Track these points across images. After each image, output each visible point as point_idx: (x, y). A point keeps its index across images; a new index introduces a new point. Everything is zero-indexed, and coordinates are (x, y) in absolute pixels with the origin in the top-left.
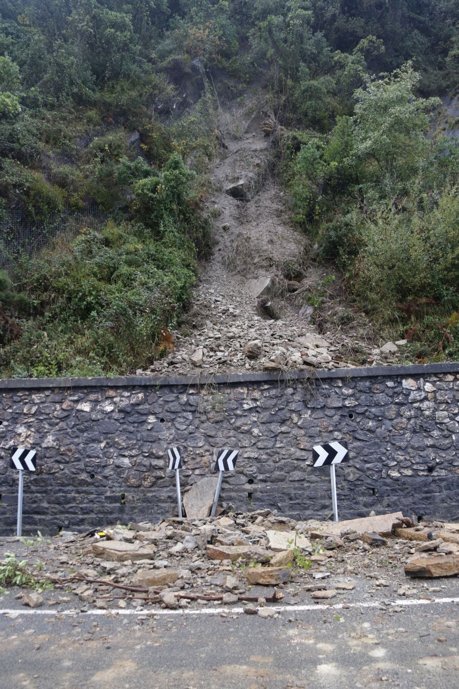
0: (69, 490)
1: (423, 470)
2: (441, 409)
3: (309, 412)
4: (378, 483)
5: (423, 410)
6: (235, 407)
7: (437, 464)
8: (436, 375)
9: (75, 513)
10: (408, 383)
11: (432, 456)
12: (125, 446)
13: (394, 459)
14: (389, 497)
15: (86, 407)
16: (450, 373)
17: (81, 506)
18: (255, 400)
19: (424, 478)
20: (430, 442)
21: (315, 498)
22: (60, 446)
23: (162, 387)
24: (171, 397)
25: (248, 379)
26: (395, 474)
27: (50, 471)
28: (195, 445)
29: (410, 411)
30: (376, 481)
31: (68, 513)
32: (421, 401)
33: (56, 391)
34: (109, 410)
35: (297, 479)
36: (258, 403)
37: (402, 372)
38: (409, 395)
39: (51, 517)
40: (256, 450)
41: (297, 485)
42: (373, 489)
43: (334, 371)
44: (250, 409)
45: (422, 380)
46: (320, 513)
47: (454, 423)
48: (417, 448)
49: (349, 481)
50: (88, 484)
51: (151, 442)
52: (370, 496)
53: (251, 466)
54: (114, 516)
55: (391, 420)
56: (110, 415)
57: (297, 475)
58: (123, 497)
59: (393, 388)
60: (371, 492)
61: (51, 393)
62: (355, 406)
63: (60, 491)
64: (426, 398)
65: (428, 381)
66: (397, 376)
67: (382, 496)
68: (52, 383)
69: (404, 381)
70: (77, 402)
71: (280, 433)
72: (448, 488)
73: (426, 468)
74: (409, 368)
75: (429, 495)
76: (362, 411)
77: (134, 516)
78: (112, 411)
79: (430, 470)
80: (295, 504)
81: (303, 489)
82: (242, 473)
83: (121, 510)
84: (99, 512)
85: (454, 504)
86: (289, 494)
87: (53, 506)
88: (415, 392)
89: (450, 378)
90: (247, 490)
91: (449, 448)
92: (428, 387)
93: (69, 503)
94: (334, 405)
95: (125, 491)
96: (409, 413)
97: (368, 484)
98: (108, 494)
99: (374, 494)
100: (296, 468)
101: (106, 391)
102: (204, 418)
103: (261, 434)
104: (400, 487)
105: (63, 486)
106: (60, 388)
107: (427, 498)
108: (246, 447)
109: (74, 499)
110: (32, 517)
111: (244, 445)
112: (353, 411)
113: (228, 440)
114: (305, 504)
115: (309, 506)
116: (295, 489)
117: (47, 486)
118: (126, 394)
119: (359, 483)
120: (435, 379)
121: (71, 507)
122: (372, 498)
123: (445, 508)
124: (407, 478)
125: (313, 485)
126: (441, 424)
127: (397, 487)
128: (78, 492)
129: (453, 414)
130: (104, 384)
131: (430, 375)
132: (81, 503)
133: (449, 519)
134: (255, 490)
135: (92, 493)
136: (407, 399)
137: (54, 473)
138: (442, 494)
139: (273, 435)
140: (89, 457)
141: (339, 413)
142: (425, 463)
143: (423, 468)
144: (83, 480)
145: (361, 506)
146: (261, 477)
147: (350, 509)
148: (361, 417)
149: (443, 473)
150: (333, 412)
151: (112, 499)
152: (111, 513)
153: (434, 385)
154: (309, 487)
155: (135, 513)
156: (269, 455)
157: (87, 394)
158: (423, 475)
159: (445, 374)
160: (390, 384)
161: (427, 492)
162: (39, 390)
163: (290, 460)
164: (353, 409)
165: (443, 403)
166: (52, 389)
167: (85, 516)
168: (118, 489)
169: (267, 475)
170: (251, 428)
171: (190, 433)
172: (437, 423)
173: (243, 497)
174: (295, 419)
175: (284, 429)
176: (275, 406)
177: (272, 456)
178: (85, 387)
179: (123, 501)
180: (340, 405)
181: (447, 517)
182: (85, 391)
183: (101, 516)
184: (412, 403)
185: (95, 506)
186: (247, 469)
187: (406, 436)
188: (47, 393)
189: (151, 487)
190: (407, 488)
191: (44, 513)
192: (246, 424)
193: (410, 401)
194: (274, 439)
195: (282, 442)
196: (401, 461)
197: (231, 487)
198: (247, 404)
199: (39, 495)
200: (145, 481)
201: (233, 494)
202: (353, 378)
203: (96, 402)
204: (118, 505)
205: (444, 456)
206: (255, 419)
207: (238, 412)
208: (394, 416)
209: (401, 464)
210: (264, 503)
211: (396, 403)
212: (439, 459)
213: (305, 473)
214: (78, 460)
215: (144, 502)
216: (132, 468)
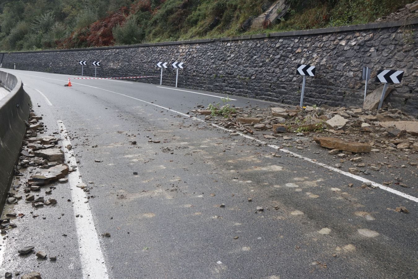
0: (324, 87)
9: (324, 99)
12: (354, 65)
15: (343, 43)
17: (327, 95)
22: (327, 64)
23: (383, 29)
28: (388, 66)
31: (322, 98)
33: (334, 34)
34: (353, 45)
39: (315, 99)
50: (333, 85)
53: (414, 82)
56: (353, 47)
58: (345, 93)
61: (331, 36)
63: (321, 87)
68: (332, 30)
70: (341, 40)
77: (346, 104)
78: (355, 45)
82: (407, 85)
83: (342, 100)
84: (333, 100)
87: (317, 94)
90: (405, 96)
93: (323, 93)
95: (346, 90)
98: (339, 91)
101: (356, 33)
102: (400, 49)
105: (323, 85)
106: (336, 33)
109: (325, 91)
110: (308, 99)
117: (317, 84)
118: (364, 34)
121: (323, 96)
128: (328, 89)
130: (355, 29)
132: (328, 94)
134: (410, 97)
135: (333, 90)
137: (321, 78)
140: (337, 70)
144: (331, 82)
146: (417, 89)
151: (340, 94)
152: (338, 101)
155: (348, 102)
157: (347, 35)
162: (326, 34)
166: (332, 33)
167: (328, 101)
168: (344, 89)
171: (388, 59)
173: (402, 101)
178: (346, 31)
179: (344, 95)
182: (346, 34)
183: (333, 102)
185: (332, 96)
186: (411, 83)
188: (329, 36)
189: (359, 89)
191: (313, 97)
197: (397, 94)
199: (313, 88)
200: (357, 85)
201: (397, 98)
203: (349, 40)
204: (342, 97)
210: (412, 106)
214: (332, 72)
215: (353, 97)
216: (353, 78)
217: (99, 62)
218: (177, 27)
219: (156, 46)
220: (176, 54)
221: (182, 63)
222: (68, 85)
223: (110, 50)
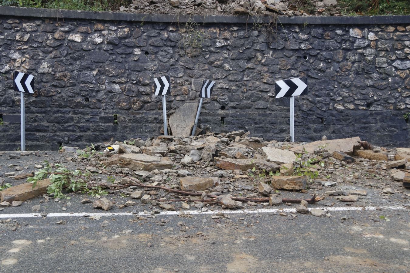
0: (66, 111)
1: (363, 105)
2: (381, 55)
3: (271, 52)
4: (326, 114)
5: (366, 56)
6: (210, 45)
7: (375, 101)
8: (379, 26)
9: (73, 131)
10: (354, 32)
11: (371, 94)
12: (115, 74)
13: (340, 95)
14: (334, 126)
15: (77, 38)
16: (392, 25)
17: (78, 125)
18: (226, 39)
19: (363, 112)
20: (369, 82)
21: (275, 123)
22: (55, 72)
23: (146, 23)
24: (154, 33)
25: (220, 21)
26: (340, 107)
27: (48, 94)
28: (176, 76)
29: (355, 56)
30: (324, 112)
31: (67, 130)
32: (365, 48)
33: (47, 21)
34: (99, 42)
35: (261, 107)
36: (229, 42)
37: (350, 22)
38: (354, 42)
39: (52, 134)
40: (227, 82)
41: (261, 112)
42: (322, 119)
43: (293, 18)
44: (222, 47)
45: (366, 30)
46: (279, 136)
47: (391, 68)
48: (359, 87)
49: (303, 111)
50: (85, 106)
51: (138, 71)
52: (319, 124)
53: (223, 95)
54: (109, 133)
55: (339, 62)
56: (99, 46)
57: (261, 104)
58: (116, 118)
59: (342, 35)
60: (320, 120)
61: (42, 23)
62: (310, 49)
63: (58, 111)
64: (369, 46)
65: (371, 31)
66: (346, 25)
67: (328, 125)
68: (42, 13)
69: (351, 30)
70: (68, 32)
71: (247, 68)
72: (382, 121)
73: (366, 103)
74: (357, 18)
75: (366, 125)
76: (315, 54)
77: (125, 134)
78: (102, 43)
79: (369, 105)
80: (260, 127)
81: (266, 115)
82: (216, 100)
83: (115, 129)
84: (95, 130)
85: (386, 133)
86: (254, 119)
87: (52, 124)
88: (360, 40)
89: (392, 29)
90: (221, 114)
91: (386, 88)
92: (371, 36)
93: (67, 122)
94: (292, 48)
95: (117, 113)
96: (354, 58)
97: (318, 114)
98: (103, 115)
99: (322, 122)
100: (260, 98)
101: (94, 24)
102: (182, 52)
103: (231, 69)
104: (343, 118)
105: (61, 108)
106: (50, 19)
107: (365, 128)
108: (219, 79)
109: (72, 119)
110: (34, 134)
111: (217, 77)
112: (307, 54)
113: (204, 73)
114: (267, 128)
115: (270, 130)
116: (259, 115)
117: (46, 107)
118: (114, 28)
119: (311, 113)
120: (378, 29)
121: (70, 126)
122: (320, 125)
123: (379, 136)
124: (349, 111)
125: (274, 112)
126: (380, 68)
127: (341, 117)
128: (75, 113)
129: (391, 60)
130: (93, 18)
131: (374, 26)
132: (79, 122)
133: (381, 145)
134: (227, 115)
135: (88, 114)
136: (353, 46)
137: (52, 96)
138: (377, 125)
139: (241, 70)
140: (83, 82)
141: (296, 54)
142: (365, 99)
143: (363, 104)
144: (79, 102)
145: (311, 132)
146: (232, 104)
147: (303, 133)
148: (314, 59)
149: (379, 108)
150: (291, 53)
151: (106, 120)
152: (106, 131)
153: (376, 35)
154: (270, 114)
155: (127, 131)
156: (239, 87)
157: (77, 26)
158: (362, 109)
159: (387, 25)
160: (339, 32)
161: (365, 123)
162: (29, 19)
163: (255, 91)
164: (308, 52)
165: (384, 50)
166: (43, 19)
167: (83, 134)
168: (111, 111)
169: (237, 103)
170: (223, 63)
171: (172, 65)
172: (376, 67)
173: (217, 120)
174: (260, 57)
175: (250, 65)
176: (243, 45)
177: (240, 87)
178: (75, 20)
179: (115, 121)
180: (297, 48)
181: (380, 143)
182: (75, 23)
183: (97, 133)
184: (356, 49)
185: (91, 125)
186: (220, 97)
187: (350, 76)
188: (38, 23)
189: (139, 109)
190: (349, 119)
191: (45, 131)
192: (219, 60)
193: (355, 48)
194: (242, 73)
195: (248, 77)
196: (346, 97)
197: (207, 112)
198: (220, 42)
199: (39, 115)
200: (134, 104)
201: (209, 118)
202: (309, 26)
203: (86, 34)
204: (111, 124)
205: (381, 94)
206: (226, 56)
207: (212, 49)
208: (341, 60)
209: (346, 99)
210: (234, 126)
211: (344, 49)
212: (376, 97)
213: (267, 103)
214: (74, 85)
215: (134, 122)
216: (122, 93)
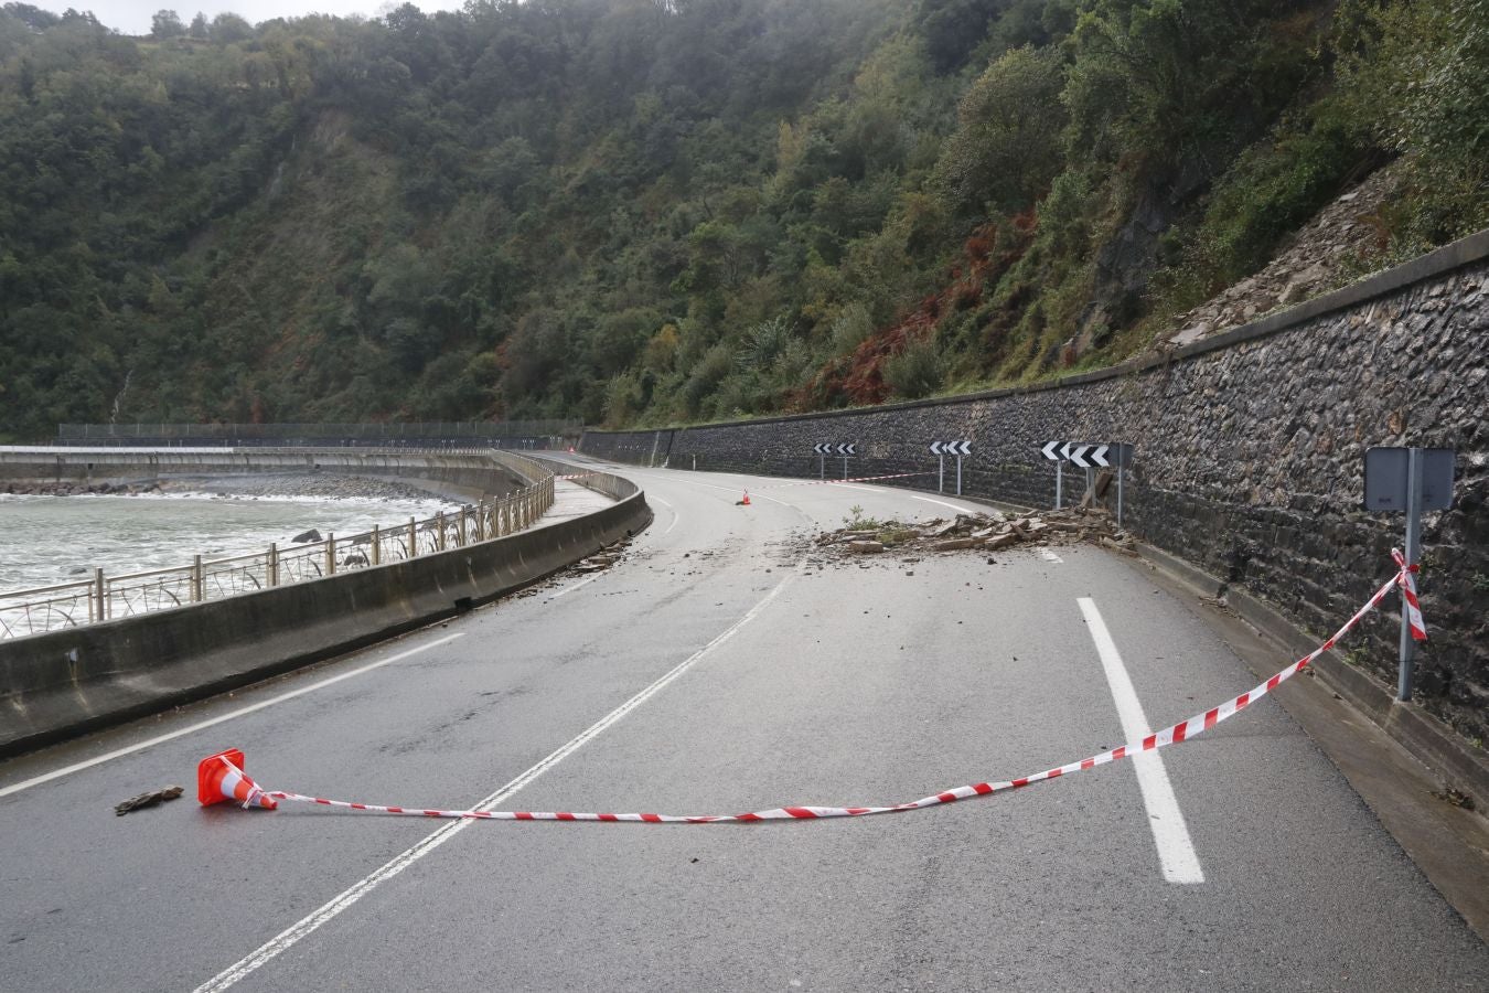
217: (852, 446)
218: (994, 355)
219: (945, 403)
220: (969, 423)
221: (967, 443)
222: (742, 503)
223: (874, 415)
